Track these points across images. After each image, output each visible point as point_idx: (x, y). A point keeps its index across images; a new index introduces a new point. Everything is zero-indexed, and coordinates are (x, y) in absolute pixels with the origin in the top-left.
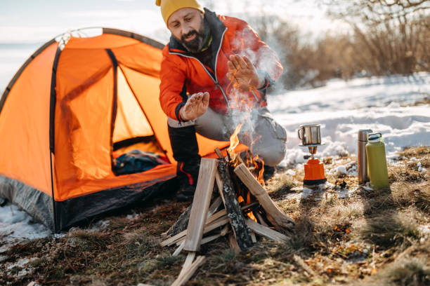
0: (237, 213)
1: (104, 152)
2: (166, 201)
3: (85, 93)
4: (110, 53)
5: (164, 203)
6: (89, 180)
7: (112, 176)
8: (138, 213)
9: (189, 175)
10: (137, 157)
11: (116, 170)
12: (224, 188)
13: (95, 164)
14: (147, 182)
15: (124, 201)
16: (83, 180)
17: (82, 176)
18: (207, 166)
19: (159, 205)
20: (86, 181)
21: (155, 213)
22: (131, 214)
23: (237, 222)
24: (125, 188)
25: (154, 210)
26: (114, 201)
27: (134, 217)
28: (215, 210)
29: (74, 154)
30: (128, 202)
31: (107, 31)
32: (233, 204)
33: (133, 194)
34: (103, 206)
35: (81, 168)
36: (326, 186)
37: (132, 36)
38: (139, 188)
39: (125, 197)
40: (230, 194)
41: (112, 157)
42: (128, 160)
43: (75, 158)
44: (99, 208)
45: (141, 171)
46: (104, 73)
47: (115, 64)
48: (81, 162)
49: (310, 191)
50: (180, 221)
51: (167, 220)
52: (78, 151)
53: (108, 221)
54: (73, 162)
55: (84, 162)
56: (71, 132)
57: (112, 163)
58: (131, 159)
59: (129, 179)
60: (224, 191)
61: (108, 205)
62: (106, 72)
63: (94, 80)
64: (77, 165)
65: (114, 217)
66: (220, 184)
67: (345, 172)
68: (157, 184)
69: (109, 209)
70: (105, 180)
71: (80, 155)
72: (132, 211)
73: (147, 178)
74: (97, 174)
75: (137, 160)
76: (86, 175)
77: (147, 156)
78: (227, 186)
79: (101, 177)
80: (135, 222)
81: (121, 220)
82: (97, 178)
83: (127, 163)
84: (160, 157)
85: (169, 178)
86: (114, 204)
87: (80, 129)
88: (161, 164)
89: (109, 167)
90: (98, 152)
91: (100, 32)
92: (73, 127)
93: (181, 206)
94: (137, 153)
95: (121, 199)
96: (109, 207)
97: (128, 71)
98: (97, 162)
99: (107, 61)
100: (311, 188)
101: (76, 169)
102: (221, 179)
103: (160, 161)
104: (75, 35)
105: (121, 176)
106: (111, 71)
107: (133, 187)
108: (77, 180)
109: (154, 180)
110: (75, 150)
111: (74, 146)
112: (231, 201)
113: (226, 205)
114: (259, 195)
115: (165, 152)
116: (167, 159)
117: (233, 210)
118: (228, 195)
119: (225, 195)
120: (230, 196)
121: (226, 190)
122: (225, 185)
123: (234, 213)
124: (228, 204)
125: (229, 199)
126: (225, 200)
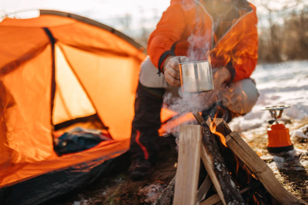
0: (238, 199)
1: (44, 132)
2: (116, 180)
3: (20, 68)
4: (47, 31)
5: (115, 183)
6: (26, 164)
7: (55, 157)
8: (87, 198)
9: (144, 148)
10: (79, 135)
11: (58, 150)
12: (215, 166)
13: (34, 144)
14: (94, 160)
15: (69, 185)
16: (19, 164)
17: (19, 159)
18: (189, 136)
19: (110, 186)
20: (23, 165)
22: (78, 199)
24: (70, 169)
25: (104, 193)
26: (57, 186)
27: (82, 203)
28: (204, 197)
29: (8, 134)
30: (74, 186)
31: (44, 13)
32: (230, 187)
33: (79, 176)
34: (45, 194)
35: (18, 150)
36: (298, 153)
37: (69, 16)
38: (85, 168)
39: (70, 181)
40: (224, 174)
41: (53, 136)
42: (70, 138)
43: (10, 139)
44: (40, 196)
45: (84, 149)
46: (42, 48)
47: (53, 41)
48: (18, 144)
49: (282, 159)
52: (14, 131)
54: (7, 143)
55: (22, 143)
56: (5, 109)
57: (54, 143)
58: (74, 138)
59: (73, 159)
60: (215, 170)
61: (50, 192)
62: (43, 48)
63: (31, 55)
64: (12, 146)
66: (209, 160)
68: (105, 162)
69: (52, 196)
70: (46, 162)
71: (16, 135)
72: (80, 195)
73: (93, 157)
74: (37, 155)
75: (80, 138)
76: (24, 157)
77: (90, 134)
78: (219, 162)
79: (41, 159)
82: (37, 160)
83: (70, 142)
84: (102, 134)
85: (118, 155)
86: (58, 190)
87: (15, 107)
88: (104, 140)
89: (51, 147)
90: (37, 131)
91: (36, 14)
92: (7, 104)
93: (136, 187)
94: (80, 131)
95: (66, 183)
96: (51, 194)
97: (66, 48)
98: (37, 142)
99: (44, 38)
100: (282, 156)
101: (11, 151)
102: (209, 152)
103: (103, 137)
104: (11, 16)
105: (64, 156)
106: (49, 48)
107: (78, 167)
108: (13, 165)
109: (101, 159)
110: (10, 129)
111: (7, 125)
112: (227, 183)
113: (222, 190)
114: (261, 172)
115: (107, 128)
116: (109, 136)
117: (234, 197)
118: (222, 175)
119: (220, 176)
120: (225, 176)
121: (218, 167)
122: (216, 160)
123: (235, 201)
124: (225, 188)
125: (225, 180)
126: (220, 183)
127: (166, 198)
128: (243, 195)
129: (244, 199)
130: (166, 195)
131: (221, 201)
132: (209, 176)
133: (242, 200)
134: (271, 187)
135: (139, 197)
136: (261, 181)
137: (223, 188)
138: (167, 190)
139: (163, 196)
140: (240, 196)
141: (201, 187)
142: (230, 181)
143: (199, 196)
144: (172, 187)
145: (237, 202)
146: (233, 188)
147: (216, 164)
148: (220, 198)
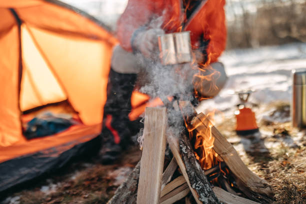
0: (202, 181)
1: (12, 116)
2: (87, 165)
4: (13, 12)
5: (85, 168)
7: (23, 141)
8: (55, 183)
10: (49, 120)
11: (27, 134)
12: (181, 148)
14: (64, 145)
15: (38, 170)
18: (155, 119)
19: (80, 170)
21: (76, 182)
22: (47, 184)
23: (206, 196)
24: (37, 154)
25: (74, 178)
26: (25, 171)
27: (50, 188)
28: (170, 179)
30: (42, 170)
32: (194, 168)
33: (47, 161)
34: (11, 180)
38: (55, 152)
39: (39, 166)
40: (189, 155)
41: (22, 122)
42: (40, 123)
44: (6, 182)
45: (54, 133)
46: (7, 30)
47: (19, 22)
50: (117, 198)
51: (94, 191)
53: (18, 198)
57: (23, 129)
58: (44, 123)
59: (42, 144)
60: (181, 152)
61: (17, 177)
65: (25, 191)
67: (270, 119)
68: (75, 147)
69: (19, 182)
70: (13, 147)
72: (49, 181)
73: (62, 141)
74: (3, 141)
75: (50, 123)
77: (60, 119)
78: (185, 145)
79: (7, 144)
80: (53, 196)
81: (35, 194)
82: (3, 145)
83: (39, 127)
84: (73, 119)
85: (88, 139)
86: (25, 175)
88: (74, 125)
89: (18, 132)
93: (106, 170)
94: (50, 116)
95: (34, 169)
96: (18, 180)
98: (4, 127)
100: (250, 139)
103: (73, 122)
105: (33, 141)
106: (15, 29)
107: (47, 152)
109: (70, 143)
112: (192, 165)
113: (187, 172)
114: (226, 153)
115: (77, 113)
116: (80, 121)
117: (198, 179)
118: (187, 157)
119: (185, 158)
120: (190, 158)
121: (184, 149)
122: (182, 143)
123: (199, 182)
124: (190, 170)
125: (190, 162)
126: (185, 165)
127: (132, 181)
128: (208, 176)
129: (208, 180)
130: (133, 179)
131: (186, 183)
132: (175, 158)
133: (207, 181)
134: (235, 168)
135: (109, 181)
136: (226, 161)
137: (188, 170)
138: (134, 173)
139: (130, 179)
140: (205, 178)
141: (167, 169)
142: (195, 163)
143: (164, 178)
144: (138, 170)
145: (202, 184)
146: (198, 170)
147: (181, 146)
148: (185, 180)
